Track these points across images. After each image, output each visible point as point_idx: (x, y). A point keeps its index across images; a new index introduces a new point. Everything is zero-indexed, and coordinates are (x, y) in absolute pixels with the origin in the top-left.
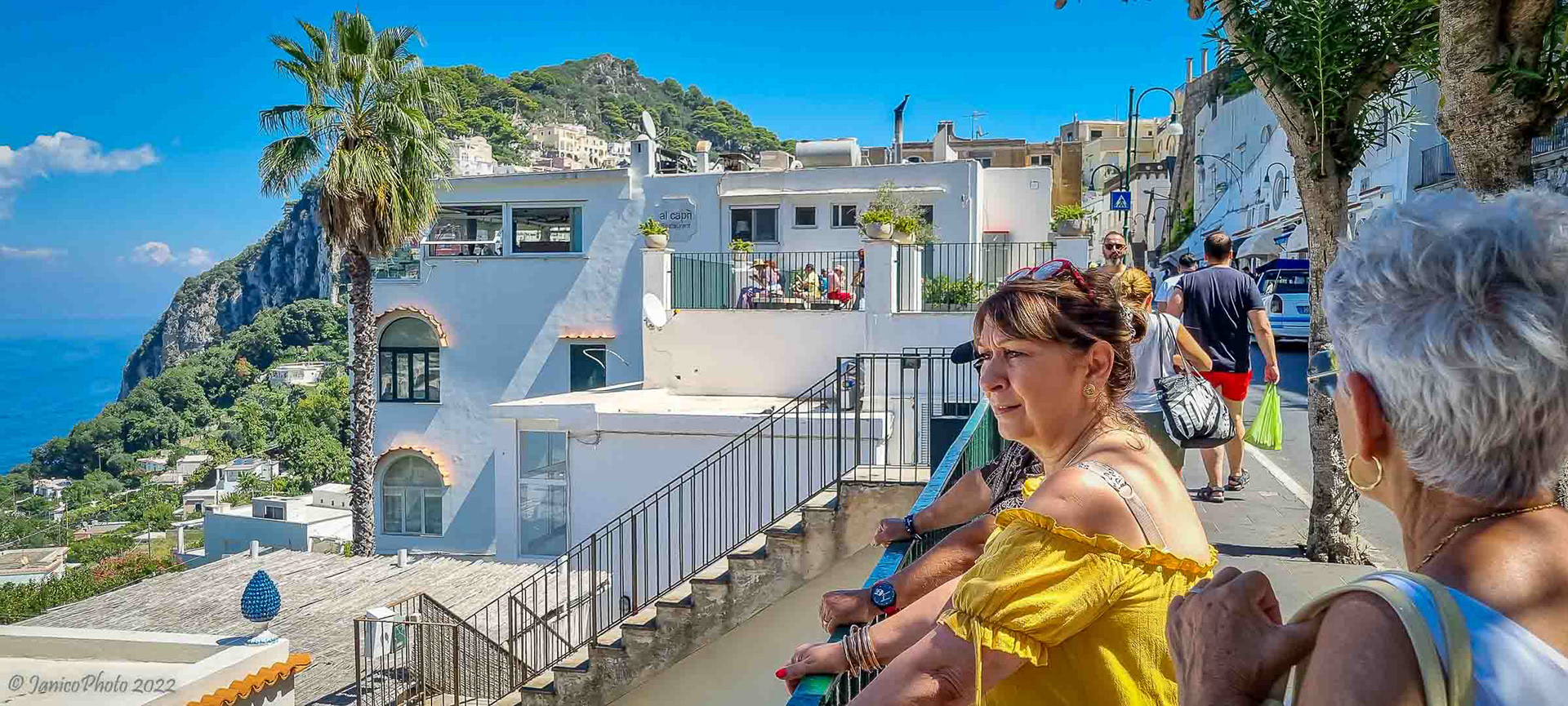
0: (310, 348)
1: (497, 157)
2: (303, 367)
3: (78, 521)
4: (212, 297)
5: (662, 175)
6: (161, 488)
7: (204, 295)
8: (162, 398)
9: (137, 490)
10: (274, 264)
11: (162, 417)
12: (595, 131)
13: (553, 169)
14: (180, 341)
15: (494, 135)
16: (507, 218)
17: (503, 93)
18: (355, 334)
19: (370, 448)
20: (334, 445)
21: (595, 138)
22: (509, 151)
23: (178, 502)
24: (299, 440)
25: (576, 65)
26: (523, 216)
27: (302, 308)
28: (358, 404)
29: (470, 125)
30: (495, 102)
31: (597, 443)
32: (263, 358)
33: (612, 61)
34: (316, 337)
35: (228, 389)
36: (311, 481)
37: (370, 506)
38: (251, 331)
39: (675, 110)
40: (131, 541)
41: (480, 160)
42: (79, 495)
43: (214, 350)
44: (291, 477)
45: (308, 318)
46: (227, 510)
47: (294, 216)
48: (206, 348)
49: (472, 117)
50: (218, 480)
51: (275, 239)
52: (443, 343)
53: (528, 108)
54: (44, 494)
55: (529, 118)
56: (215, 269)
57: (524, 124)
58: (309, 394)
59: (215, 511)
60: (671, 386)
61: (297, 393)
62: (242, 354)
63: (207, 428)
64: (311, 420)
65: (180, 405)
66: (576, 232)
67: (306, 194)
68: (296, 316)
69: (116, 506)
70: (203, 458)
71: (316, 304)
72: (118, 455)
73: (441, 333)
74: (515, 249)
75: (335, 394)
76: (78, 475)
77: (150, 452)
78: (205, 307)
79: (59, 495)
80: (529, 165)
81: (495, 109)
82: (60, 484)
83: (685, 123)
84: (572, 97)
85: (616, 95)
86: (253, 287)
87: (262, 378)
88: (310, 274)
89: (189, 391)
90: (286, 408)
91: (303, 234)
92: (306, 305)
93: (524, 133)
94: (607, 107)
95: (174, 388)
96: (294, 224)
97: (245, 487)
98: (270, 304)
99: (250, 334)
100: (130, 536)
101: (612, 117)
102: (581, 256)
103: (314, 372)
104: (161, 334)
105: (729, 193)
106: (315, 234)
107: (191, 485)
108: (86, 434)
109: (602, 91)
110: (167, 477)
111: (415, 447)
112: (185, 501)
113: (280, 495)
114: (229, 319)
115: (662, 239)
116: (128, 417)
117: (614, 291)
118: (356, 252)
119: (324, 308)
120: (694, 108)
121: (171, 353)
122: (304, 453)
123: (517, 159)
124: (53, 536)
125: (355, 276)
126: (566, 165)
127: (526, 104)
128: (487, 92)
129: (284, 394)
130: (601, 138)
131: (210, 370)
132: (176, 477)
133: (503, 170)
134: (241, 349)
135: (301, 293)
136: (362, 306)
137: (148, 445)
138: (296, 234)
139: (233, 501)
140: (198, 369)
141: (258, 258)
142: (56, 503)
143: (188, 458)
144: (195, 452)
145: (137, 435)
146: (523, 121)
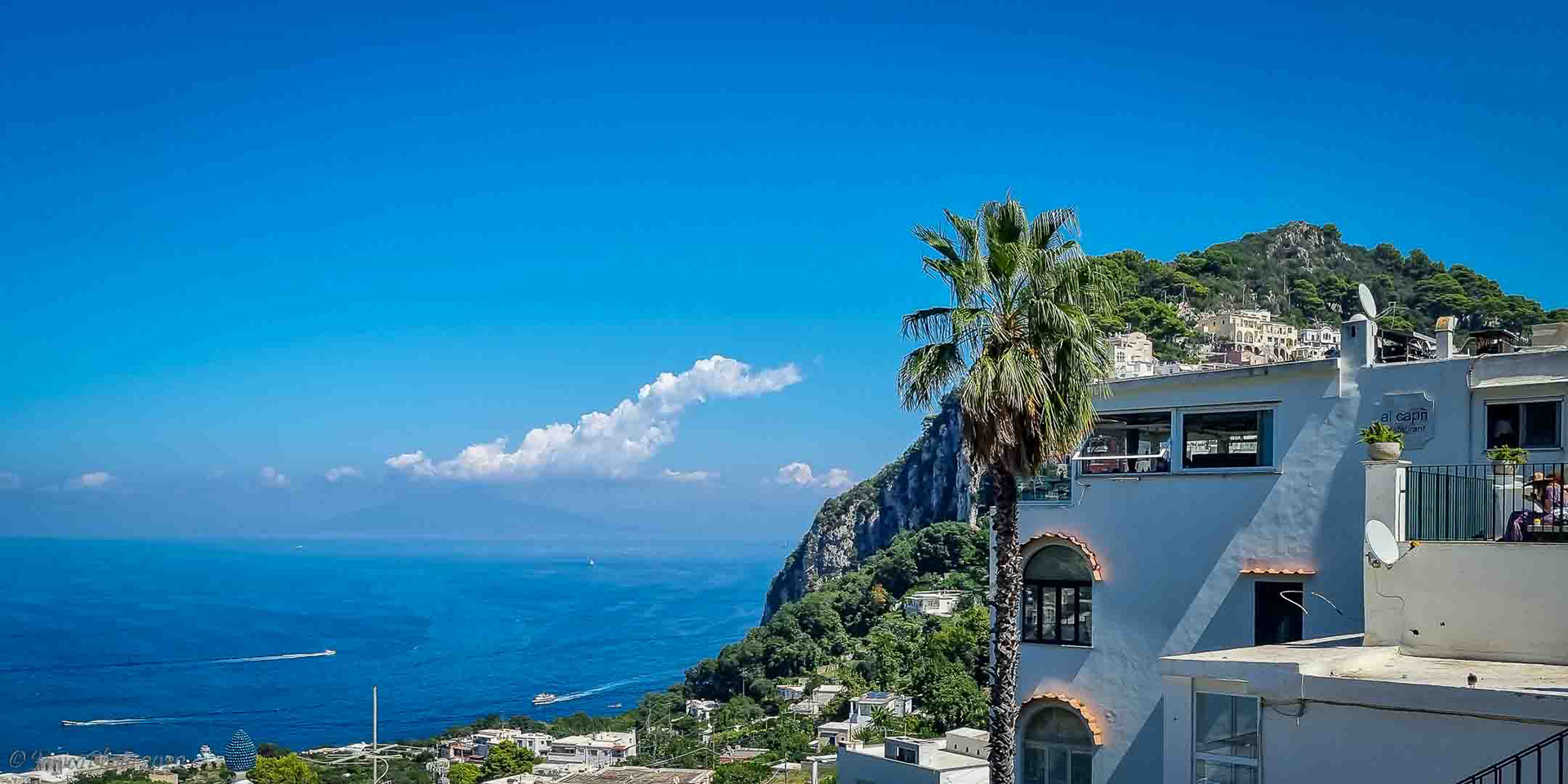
0: (947, 575)
1: (1159, 355)
2: (939, 595)
3: (723, 745)
4: (850, 518)
5: (1385, 365)
6: (799, 717)
7: (843, 516)
8: (801, 624)
9: (776, 717)
10: (911, 484)
11: (801, 644)
12: (1282, 315)
13: (1226, 366)
14: (820, 565)
15: (1156, 329)
16: (1176, 426)
17: (1168, 280)
18: (997, 564)
19: (1011, 696)
20: (967, 682)
21: (1282, 325)
22: (1174, 348)
23: (813, 733)
24: (933, 676)
25: (1258, 237)
26: (1197, 424)
27: (939, 532)
28: (999, 645)
29: (1127, 319)
30: (1156, 291)
31: (1301, 714)
32: (898, 583)
33: (1305, 229)
34: (952, 563)
35: (865, 615)
36: (944, 721)
37: (1011, 764)
38: (887, 555)
39: (1390, 282)
40: (768, 770)
41: (1136, 359)
42: (725, 717)
43: (852, 575)
44: (924, 715)
45: (945, 543)
46: (860, 748)
47: (933, 432)
48: (844, 573)
49: (1130, 310)
50: (852, 713)
51: (914, 456)
52: (1097, 576)
53: (1197, 295)
54: (696, 714)
55: (1197, 307)
56: (854, 490)
57: (1192, 314)
58: (943, 625)
59: (848, 749)
60: (1403, 643)
61: (932, 624)
62: (878, 579)
63: (842, 657)
64: (945, 654)
65: (818, 632)
66: (1265, 442)
67: (945, 407)
68: (932, 539)
69: (756, 731)
70: (837, 688)
71: (953, 527)
72: (760, 681)
73: (1094, 564)
74: (1186, 462)
75: (971, 626)
76: (725, 698)
77: (789, 680)
78: (843, 530)
79: (708, 717)
80: (1196, 362)
81: (1158, 298)
82: (709, 706)
83: (1404, 298)
84: (1253, 277)
85: (1311, 271)
86: (891, 508)
87: (897, 606)
88: (948, 494)
89: (826, 618)
90: (921, 640)
91: (942, 450)
92: (943, 528)
93: (1192, 324)
94: (1299, 286)
95: (813, 614)
96: (933, 440)
97: (878, 722)
98: (907, 527)
99: (888, 559)
100: (768, 764)
101: (1306, 298)
102: (1271, 473)
103: (950, 601)
104: (801, 557)
105: (1483, 384)
106: (955, 450)
107: (826, 717)
108: (733, 657)
109: (1292, 266)
110: (803, 705)
111: (1062, 697)
112: (819, 733)
113: (914, 736)
114: (868, 542)
115: (1395, 448)
116: (770, 641)
117: (1313, 515)
118: (1001, 470)
119: (962, 531)
120: (1418, 277)
121: (810, 578)
122: (938, 690)
123: (1183, 356)
124: (701, 758)
125: (1000, 499)
126: (1244, 359)
127: (1196, 290)
128: (1148, 281)
129: (918, 625)
130: (1289, 324)
131: (846, 596)
132: (812, 707)
133: (1165, 369)
134: (877, 574)
135: (938, 515)
136: (1007, 531)
137: (788, 673)
138: (935, 451)
139: (865, 737)
140: (836, 595)
141: (896, 477)
142: (704, 725)
143: (823, 688)
144: (831, 682)
145: (776, 660)
146: (1191, 311)
